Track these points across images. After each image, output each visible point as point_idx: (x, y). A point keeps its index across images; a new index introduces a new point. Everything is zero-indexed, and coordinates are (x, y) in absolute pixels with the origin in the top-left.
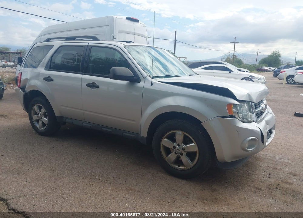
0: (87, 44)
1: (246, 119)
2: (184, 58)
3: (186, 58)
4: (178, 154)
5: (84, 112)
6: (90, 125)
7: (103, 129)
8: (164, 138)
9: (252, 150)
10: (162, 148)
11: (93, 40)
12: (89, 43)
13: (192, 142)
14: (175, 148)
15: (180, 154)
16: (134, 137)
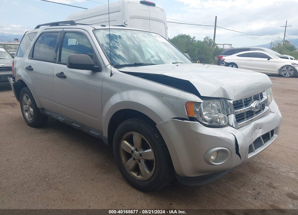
0: (61, 30)
1: (217, 122)
2: (229, 45)
3: (231, 45)
4: (136, 161)
5: (57, 104)
6: (63, 119)
7: (73, 124)
8: (123, 140)
9: (220, 165)
10: (121, 152)
11: (71, 25)
12: (64, 28)
13: (150, 149)
14: (133, 153)
15: (138, 161)
16: (99, 136)
